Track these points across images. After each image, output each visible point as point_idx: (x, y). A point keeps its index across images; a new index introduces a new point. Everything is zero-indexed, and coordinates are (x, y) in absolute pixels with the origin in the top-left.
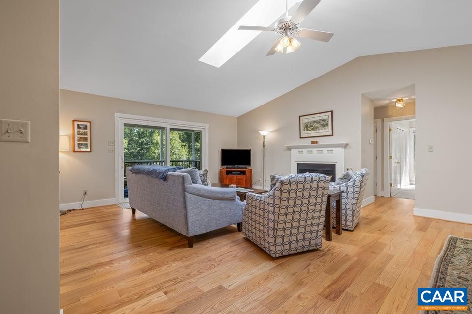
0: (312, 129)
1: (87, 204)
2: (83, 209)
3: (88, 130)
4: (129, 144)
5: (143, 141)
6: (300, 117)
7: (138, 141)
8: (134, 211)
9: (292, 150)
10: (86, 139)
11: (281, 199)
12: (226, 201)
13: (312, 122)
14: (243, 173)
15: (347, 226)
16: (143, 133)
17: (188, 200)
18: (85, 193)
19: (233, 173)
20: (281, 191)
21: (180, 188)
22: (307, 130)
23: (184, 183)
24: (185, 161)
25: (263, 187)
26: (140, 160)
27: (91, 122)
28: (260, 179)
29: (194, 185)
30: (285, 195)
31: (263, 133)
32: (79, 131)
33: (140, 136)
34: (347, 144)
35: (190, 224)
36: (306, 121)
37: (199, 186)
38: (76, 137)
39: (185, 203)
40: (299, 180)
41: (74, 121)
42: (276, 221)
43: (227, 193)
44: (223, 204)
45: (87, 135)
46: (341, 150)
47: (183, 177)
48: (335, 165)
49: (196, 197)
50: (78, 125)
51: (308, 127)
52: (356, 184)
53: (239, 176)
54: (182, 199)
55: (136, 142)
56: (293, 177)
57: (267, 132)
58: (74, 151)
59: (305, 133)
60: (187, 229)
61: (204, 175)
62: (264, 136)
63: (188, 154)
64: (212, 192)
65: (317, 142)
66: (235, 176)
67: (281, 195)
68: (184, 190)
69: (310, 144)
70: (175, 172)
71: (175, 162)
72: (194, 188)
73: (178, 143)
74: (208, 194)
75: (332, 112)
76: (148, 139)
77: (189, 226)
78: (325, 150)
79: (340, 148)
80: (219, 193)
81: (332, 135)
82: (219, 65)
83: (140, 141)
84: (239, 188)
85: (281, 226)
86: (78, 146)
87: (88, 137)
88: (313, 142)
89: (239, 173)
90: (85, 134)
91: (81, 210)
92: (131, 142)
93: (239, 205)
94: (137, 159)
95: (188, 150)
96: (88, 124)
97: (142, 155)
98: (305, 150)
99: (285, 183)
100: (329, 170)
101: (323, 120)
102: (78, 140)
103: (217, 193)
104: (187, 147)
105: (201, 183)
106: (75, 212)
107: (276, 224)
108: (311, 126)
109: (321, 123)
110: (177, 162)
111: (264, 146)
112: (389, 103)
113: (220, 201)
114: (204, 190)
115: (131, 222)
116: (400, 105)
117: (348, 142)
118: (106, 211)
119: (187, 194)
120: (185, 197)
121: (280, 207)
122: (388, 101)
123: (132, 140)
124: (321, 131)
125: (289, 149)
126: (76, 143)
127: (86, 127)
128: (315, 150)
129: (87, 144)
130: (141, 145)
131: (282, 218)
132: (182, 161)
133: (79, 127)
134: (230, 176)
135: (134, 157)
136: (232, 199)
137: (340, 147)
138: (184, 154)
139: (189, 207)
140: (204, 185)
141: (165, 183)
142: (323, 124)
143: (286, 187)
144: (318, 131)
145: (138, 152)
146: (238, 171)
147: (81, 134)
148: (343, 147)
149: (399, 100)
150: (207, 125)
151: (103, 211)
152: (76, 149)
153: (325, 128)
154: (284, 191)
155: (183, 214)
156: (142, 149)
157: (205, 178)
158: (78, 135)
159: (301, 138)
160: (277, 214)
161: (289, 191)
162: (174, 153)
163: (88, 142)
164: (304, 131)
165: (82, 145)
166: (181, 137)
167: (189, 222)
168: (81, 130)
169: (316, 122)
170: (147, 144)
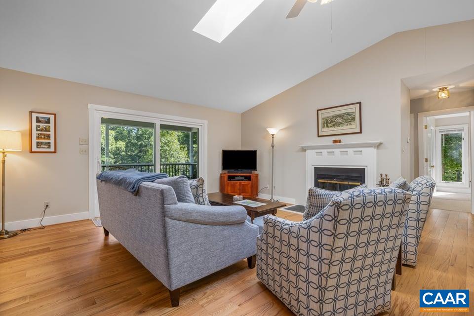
0: (334, 125)
1: (48, 220)
2: (44, 227)
3: (52, 125)
4: (127, 146)
5: (142, 144)
6: (318, 111)
7: (136, 144)
8: (107, 233)
9: (308, 152)
10: (49, 136)
11: (334, 235)
12: (231, 226)
13: (333, 117)
14: (248, 178)
15: (406, 260)
16: (141, 135)
17: (170, 230)
18: (47, 206)
19: (236, 178)
20: (335, 220)
21: (158, 210)
22: (327, 126)
23: (163, 202)
24: (184, 164)
25: (272, 195)
26: (139, 163)
27: (55, 115)
28: (268, 186)
29: (180, 205)
30: (342, 229)
31: (272, 131)
32: (38, 126)
33: (139, 138)
34: (381, 144)
35: (173, 270)
36: (326, 116)
37: (190, 206)
38: (35, 133)
39: (165, 235)
40: (367, 201)
41: (31, 112)
42: (325, 275)
43: (233, 214)
44: (227, 231)
45: (49, 131)
46: (373, 151)
47: (162, 192)
48: (364, 169)
49: (184, 223)
50: (37, 118)
51: (328, 123)
52: (422, 199)
53: (243, 183)
54: (160, 229)
55: (134, 145)
56: (357, 196)
57: (276, 130)
58: (31, 152)
59: (324, 131)
60: (169, 277)
61: (197, 187)
62: (273, 135)
63: (187, 156)
64: (209, 214)
65: (340, 141)
66: (238, 183)
67: (335, 228)
68: (164, 213)
69: (331, 143)
70: (152, 184)
71: (172, 165)
72: (181, 210)
73: (176, 145)
74: (202, 219)
75: (360, 103)
76: (146, 141)
77: (172, 273)
78: (350, 151)
79: (372, 149)
80: (221, 214)
81: (361, 132)
82: (220, 40)
83: (139, 144)
84: (246, 201)
85: (332, 282)
86: (37, 145)
87: (52, 133)
88: (335, 142)
89: (243, 178)
90: (47, 129)
91: (40, 228)
92: (129, 145)
93: (250, 230)
94: (136, 162)
95: (187, 152)
96: (52, 117)
97: (140, 157)
98: (325, 151)
99: (344, 208)
100: (356, 176)
101: (348, 114)
102: (38, 138)
103: (217, 214)
104: (186, 149)
105: (194, 201)
106: (32, 231)
107: (324, 280)
108: (332, 121)
109: (346, 118)
110: (175, 165)
111: (273, 147)
112: (428, 93)
113: (223, 227)
114: (198, 212)
115: (101, 250)
116: (443, 95)
117: (382, 141)
118: (72, 230)
119: (168, 220)
120: (164, 226)
121: (332, 250)
122: (427, 91)
123: (131, 142)
124: (345, 127)
125: (304, 150)
126: (35, 141)
127: (48, 121)
128: (337, 151)
129: (49, 143)
130: (140, 148)
131: (335, 269)
132: (181, 164)
133: (38, 120)
134: (232, 182)
135: (132, 160)
136: (241, 223)
137: (371, 147)
138: (181, 156)
139: (171, 242)
140: (198, 202)
141: (137, 198)
142: (348, 118)
143: (344, 215)
144: (341, 128)
145: (136, 155)
146: (241, 176)
147: (42, 130)
148: (375, 147)
149: (443, 89)
150: (206, 122)
151: (67, 230)
152: (35, 149)
153: (350, 124)
154: (341, 222)
155: (163, 253)
156: (140, 152)
157: (200, 192)
158: (37, 130)
159: (319, 136)
160: (326, 262)
161: (350, 221)
162: (172, 156)
163: (52, 141)
164: (324, 127)
165: (42, 143)
166: (180, 139)
167: (172, 266)
168: (41, 125)
169: (339, 116)
170: (145, 146)
